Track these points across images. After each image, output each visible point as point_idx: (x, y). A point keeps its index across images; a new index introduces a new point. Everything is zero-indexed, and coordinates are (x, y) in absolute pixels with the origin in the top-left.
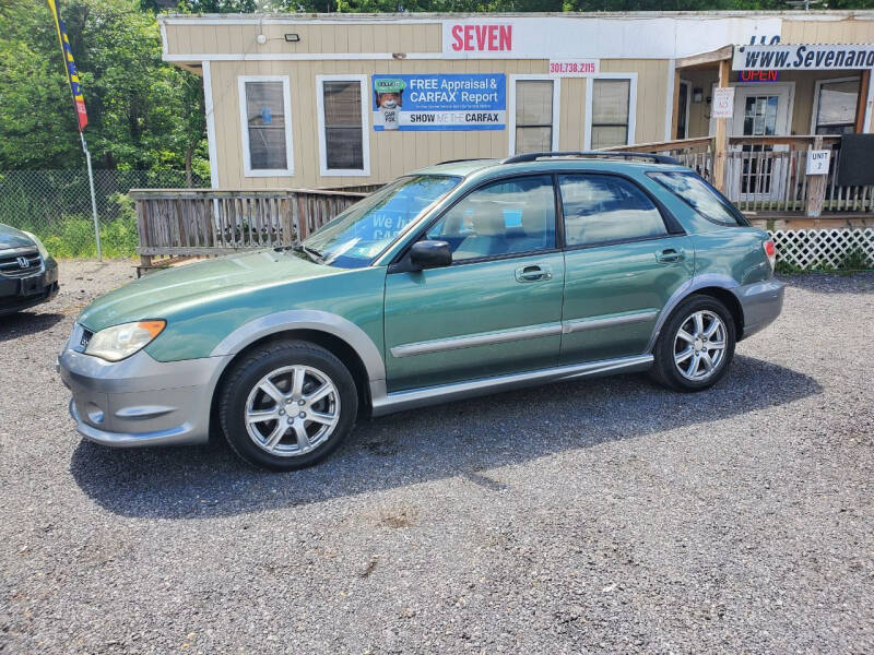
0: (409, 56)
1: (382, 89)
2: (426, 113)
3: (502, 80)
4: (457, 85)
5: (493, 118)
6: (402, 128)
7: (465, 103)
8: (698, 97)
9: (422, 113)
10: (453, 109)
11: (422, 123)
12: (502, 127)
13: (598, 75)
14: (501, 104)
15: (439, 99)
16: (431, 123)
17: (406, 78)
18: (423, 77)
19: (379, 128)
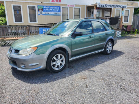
0: (44, 2)
1: (39, 8)
3: (60, 7)
4: (52, 8)
5: (59, 13)
9: (46, 12)
10: (52, 12)
13: (75, 7)
15: (49, 10)
16: (48, 14)
17: (44, 6)
18: (47, 6)
19: (39, 15)
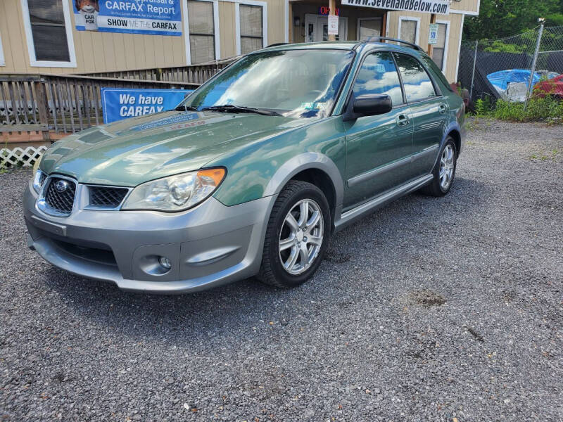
2: (121, 19)
5: (173, 26)
6: (101, 30)
7: (151, 13)
8: (298, 22)
9: (117, 18)
10: (142, 18)
11: (117, 27)
12: (180, 34)
14: (178, 17)
15: (129, 9)
16: (124, 27)
19: (80, 28)
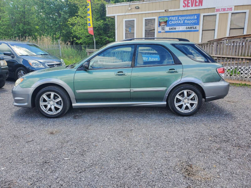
0: (170, 10)
1: (161, 21)
2: (174, 27)
3: (198, 16)
4: (184, 18)
5: (195, 28)
7: (186, 23)
9: (172, 27)
11: (172, 30)
12: (198, 31)
14: (198, 23)
15: (178, 23)
16: (175, 30)
18: (173, 16)
19: (159, 32)
